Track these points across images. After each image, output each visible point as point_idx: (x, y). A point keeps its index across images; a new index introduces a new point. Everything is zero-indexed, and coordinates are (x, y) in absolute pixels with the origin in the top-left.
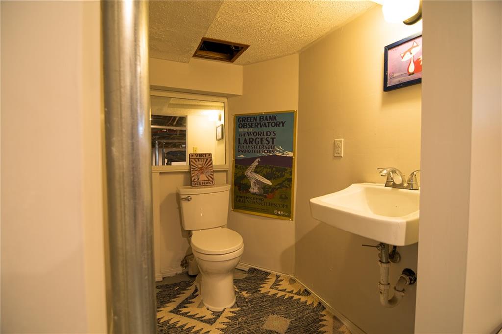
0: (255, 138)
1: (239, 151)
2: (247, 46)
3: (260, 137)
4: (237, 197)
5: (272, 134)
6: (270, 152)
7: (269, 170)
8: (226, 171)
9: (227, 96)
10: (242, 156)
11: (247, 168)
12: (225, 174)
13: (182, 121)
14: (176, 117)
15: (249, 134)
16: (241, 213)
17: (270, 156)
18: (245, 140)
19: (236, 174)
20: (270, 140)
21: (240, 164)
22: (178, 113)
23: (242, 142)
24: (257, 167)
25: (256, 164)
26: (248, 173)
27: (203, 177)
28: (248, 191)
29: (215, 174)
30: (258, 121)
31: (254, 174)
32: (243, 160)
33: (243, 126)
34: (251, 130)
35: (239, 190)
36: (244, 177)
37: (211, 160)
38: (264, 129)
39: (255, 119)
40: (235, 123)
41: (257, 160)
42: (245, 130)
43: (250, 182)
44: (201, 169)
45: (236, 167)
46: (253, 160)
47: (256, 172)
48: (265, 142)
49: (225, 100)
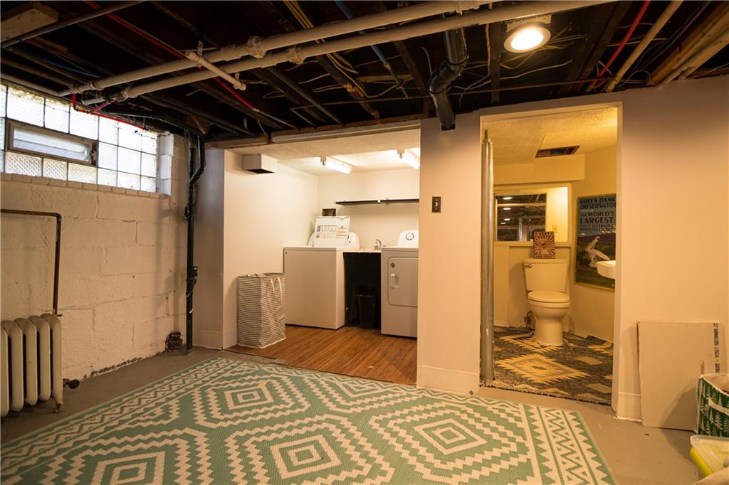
0: (595, 218)
1: (581, 229)
2: (578, 147)
3: (599, 217)
4: (579, 270)
5: (611, 214)
6: (609, 230)
7: (607, 247)
8: (570, 248)
9: (571, 182)
10: (583, 234)
11: (587, 245)
12: (568, 250)
13: (543, 198)
14: (536, 195)
15: (590, 214)
16: (582, 285)
17: (608, 234)
18: (586, 219)
19: (577, 250)
20: (609, 219)
21: (582, 241)
22: (538, 191)
23: (583, 221)
24: (597, 244)
25: (596, 241)
26: (589, 249)
27: (545, 252)
28: (588, 266)
29: (556, 250)
30: (598, 202)
31: (594, 250)
32: (585, 237)
33: (585, 207)
34: (592, 210)
35: (581, 264)
36: (585, 253)
37: (553, 237)
38: (604, 210)
39: (596, 201)
40: (578, 205)
41: (598, 237)
42: (587, 211)
43: (590, 258)
44: (544, 244)
45: (578, 244)
46: (593, 238)
47: (596, 248)
48: (604, 221)
49: (570, 184)
